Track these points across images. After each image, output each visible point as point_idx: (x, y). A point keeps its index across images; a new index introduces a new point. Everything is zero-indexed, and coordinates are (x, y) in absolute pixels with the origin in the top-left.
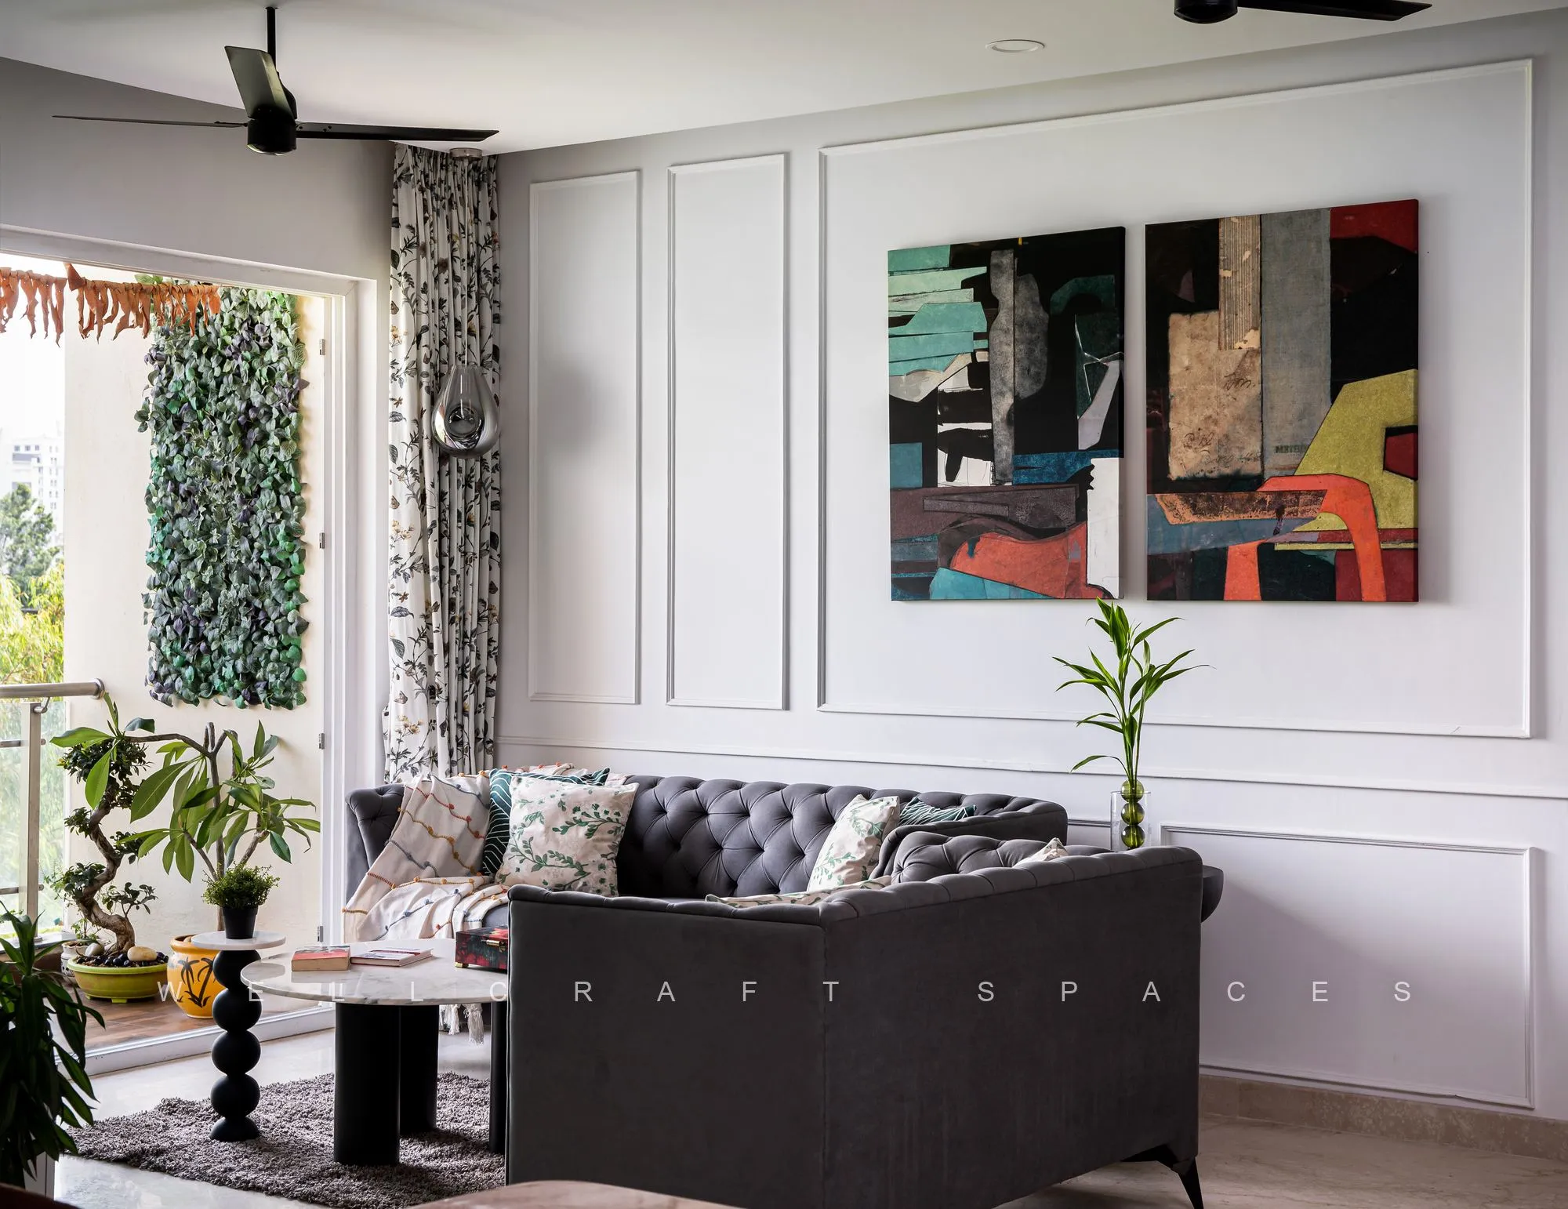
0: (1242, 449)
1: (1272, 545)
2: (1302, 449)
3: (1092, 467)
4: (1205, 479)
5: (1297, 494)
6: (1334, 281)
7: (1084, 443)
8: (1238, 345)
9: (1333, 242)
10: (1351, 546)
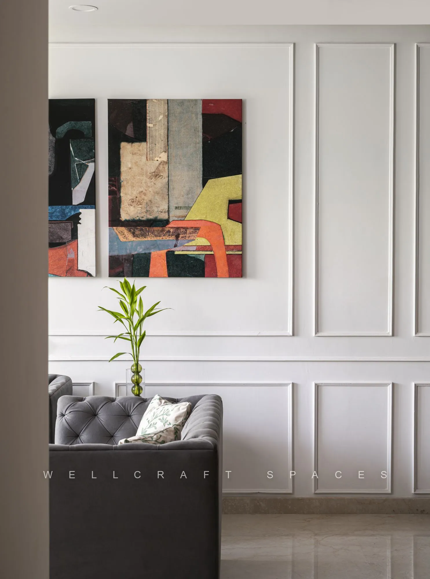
0: (158, 207)
1: (174, 252)
2: (189, 208)
3: (80, 213)
4: (140, 221)
5: (186, 228)
6: (204, 132)
7: (75, 202)
8: (156, 159)
9: (204, 115)
10: (212, 253)
